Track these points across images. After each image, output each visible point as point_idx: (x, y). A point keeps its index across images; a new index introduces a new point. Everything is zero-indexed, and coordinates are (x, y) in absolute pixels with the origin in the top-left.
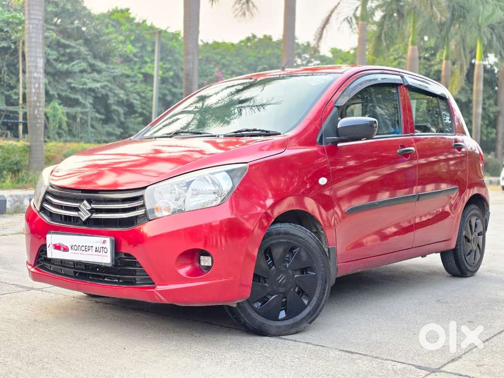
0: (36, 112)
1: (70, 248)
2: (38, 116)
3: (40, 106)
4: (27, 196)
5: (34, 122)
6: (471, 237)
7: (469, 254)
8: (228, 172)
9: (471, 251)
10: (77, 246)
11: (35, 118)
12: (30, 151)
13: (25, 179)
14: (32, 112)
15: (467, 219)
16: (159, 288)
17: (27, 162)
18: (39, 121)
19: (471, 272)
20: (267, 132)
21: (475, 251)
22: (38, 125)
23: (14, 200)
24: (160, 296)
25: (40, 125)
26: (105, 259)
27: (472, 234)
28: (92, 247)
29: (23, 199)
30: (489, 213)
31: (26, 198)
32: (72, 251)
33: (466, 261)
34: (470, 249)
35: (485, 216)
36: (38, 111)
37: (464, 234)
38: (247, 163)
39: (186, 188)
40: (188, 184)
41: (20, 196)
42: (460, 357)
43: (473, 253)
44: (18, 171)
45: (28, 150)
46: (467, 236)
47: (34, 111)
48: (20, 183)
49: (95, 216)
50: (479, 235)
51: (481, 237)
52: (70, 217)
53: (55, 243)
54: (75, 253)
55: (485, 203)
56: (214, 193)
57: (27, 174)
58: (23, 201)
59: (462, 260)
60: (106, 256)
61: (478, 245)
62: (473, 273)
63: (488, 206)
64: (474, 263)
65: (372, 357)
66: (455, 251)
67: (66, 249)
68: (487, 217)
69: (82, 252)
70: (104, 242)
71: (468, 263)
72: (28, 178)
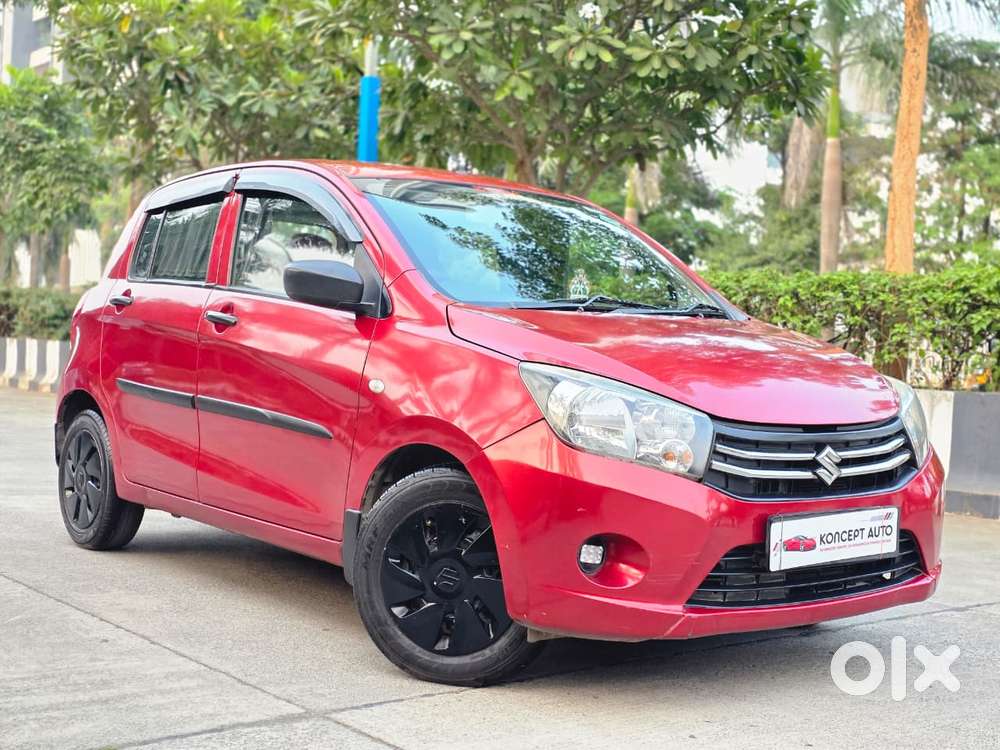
1: (818, 541)
10: (834, 534)
26: (887, 546)
28: (862, 530)
32: (824, 546)
53: (788, 539)
54: (827, 549)
60: (889, 541)
67: (809, 546)
69: (841, 544)
70: (887, 516)
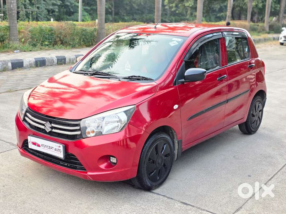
0: (12, 6)
1: (41, 146)
2: (13, 9)
3: (13, 3)
4: (9, 61)
5: (11, 12)
6: (255, 114)
7: (254, 122)
8: (125, 112)
9: (255, 121)
10: (45, 145)
11: (12, 10)
12: (10, 29)
13: (8, 46)
14: (9, 7)
15: (253, 105)
16: (89, 173)
17: (8, 36)
18: (14, 12)
19: (253, 132)
20: (146, 78)
21: (257, 121)
22: (13, 14)
23: (2, 63)
24: (89, 177)
25: (15, 14)
26: (61, 155)
27: (256, 112)
28: (53, 147)
29: (8, 63)
30: (266, 98)
31: (9, 62)
33: (252, 127)
34: (255, 120)
35: (264, 100)
36: (13, 5)
37: (251, 113)
38: (135, 105)
39: (102, 119)
40: (104, 118)
41: (6, 61)
42: (241, 208)
43: (256, 122)
44: (3, 41)
45: (8, 29)
46: (253, 114)
47: (10, 5)
48: (5, 49)
49: (54, 130)
50: (259, 111)
51: (261, 112)
52: (40, 128)
53: (33, 141)
54: (44, 149)
55: (264, 93)
56: (118, 122)
57: (8, 43)
58: (8, 64)
59: (249, 126)
60: (61, 154)
61: (259, 117)
62: (255, 132)
63: (266, 95)
64: (255, 127)
65: (197, 207)
66: (246, 123)
67: (39, 146)
68: (265, 100)
69: (48, 149)
70: (59, 147)
71: (252, 128)
72: (9, 45)
